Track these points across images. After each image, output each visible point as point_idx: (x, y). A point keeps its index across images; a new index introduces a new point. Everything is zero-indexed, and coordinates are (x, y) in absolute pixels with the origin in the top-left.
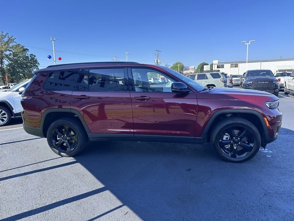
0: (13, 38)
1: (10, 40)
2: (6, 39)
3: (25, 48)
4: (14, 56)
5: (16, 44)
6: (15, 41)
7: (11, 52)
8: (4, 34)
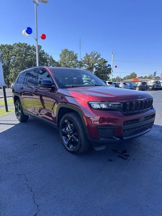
0: (100, 54)
1: (98, 56)
2: (96, 56)
3: (105, 61)
4: (99, 66)
5: (101, 58)
6: (100, 56)
7: (98, 64)
8: (95, 53)
